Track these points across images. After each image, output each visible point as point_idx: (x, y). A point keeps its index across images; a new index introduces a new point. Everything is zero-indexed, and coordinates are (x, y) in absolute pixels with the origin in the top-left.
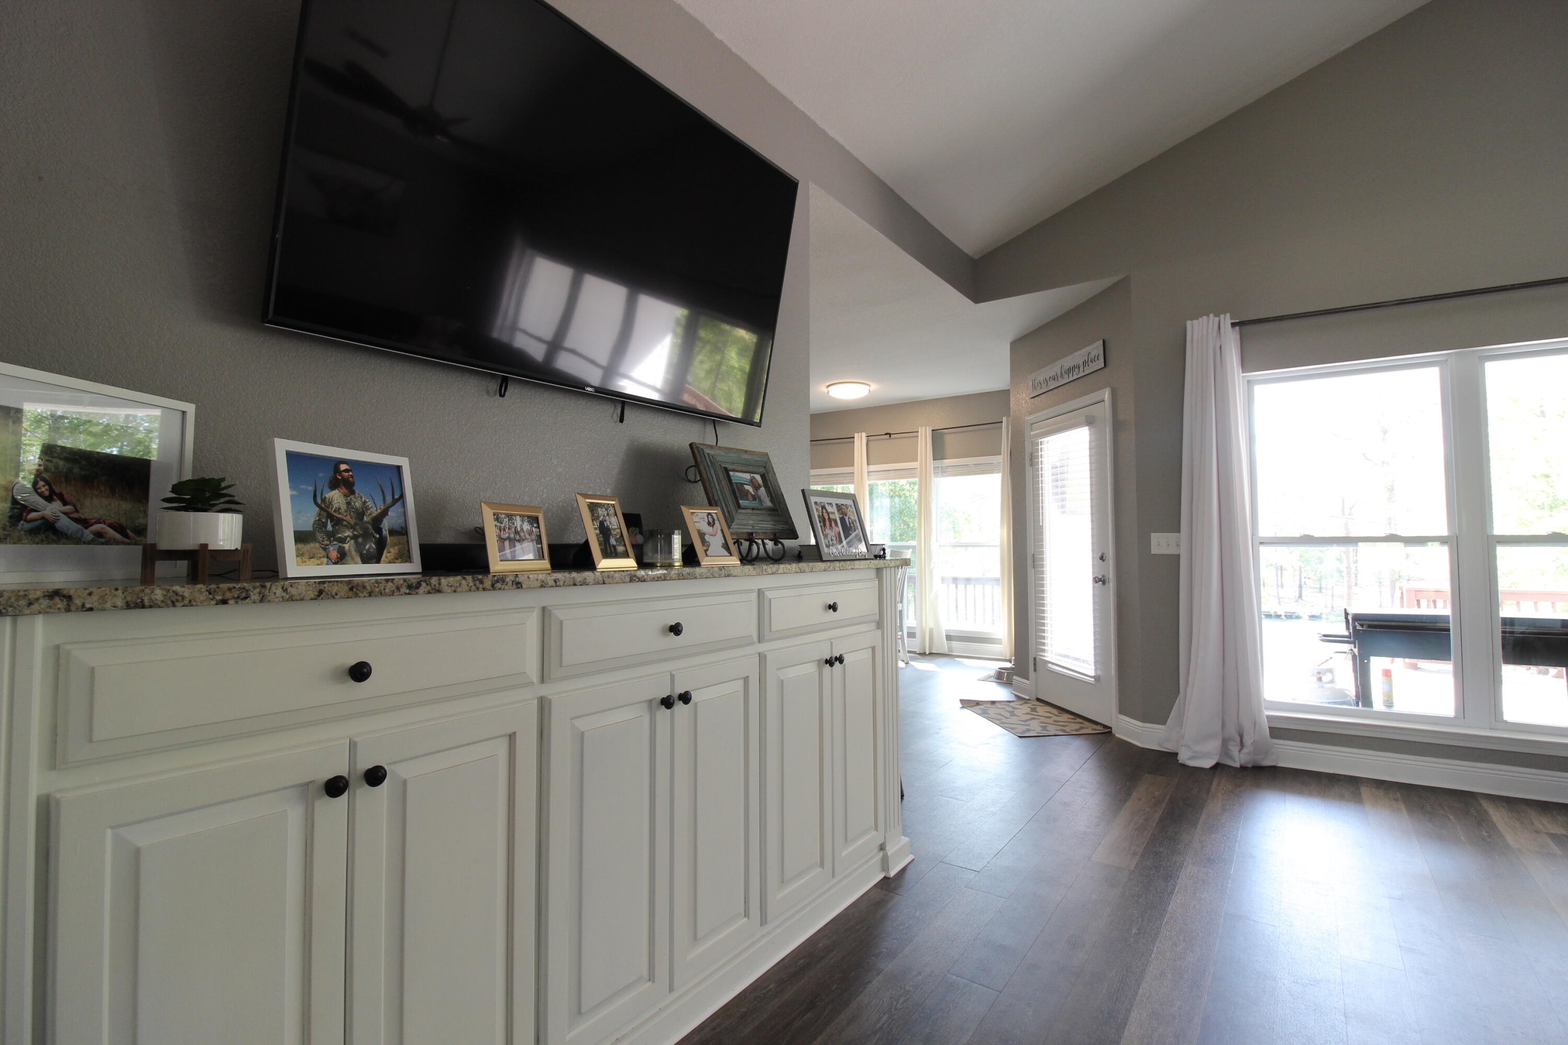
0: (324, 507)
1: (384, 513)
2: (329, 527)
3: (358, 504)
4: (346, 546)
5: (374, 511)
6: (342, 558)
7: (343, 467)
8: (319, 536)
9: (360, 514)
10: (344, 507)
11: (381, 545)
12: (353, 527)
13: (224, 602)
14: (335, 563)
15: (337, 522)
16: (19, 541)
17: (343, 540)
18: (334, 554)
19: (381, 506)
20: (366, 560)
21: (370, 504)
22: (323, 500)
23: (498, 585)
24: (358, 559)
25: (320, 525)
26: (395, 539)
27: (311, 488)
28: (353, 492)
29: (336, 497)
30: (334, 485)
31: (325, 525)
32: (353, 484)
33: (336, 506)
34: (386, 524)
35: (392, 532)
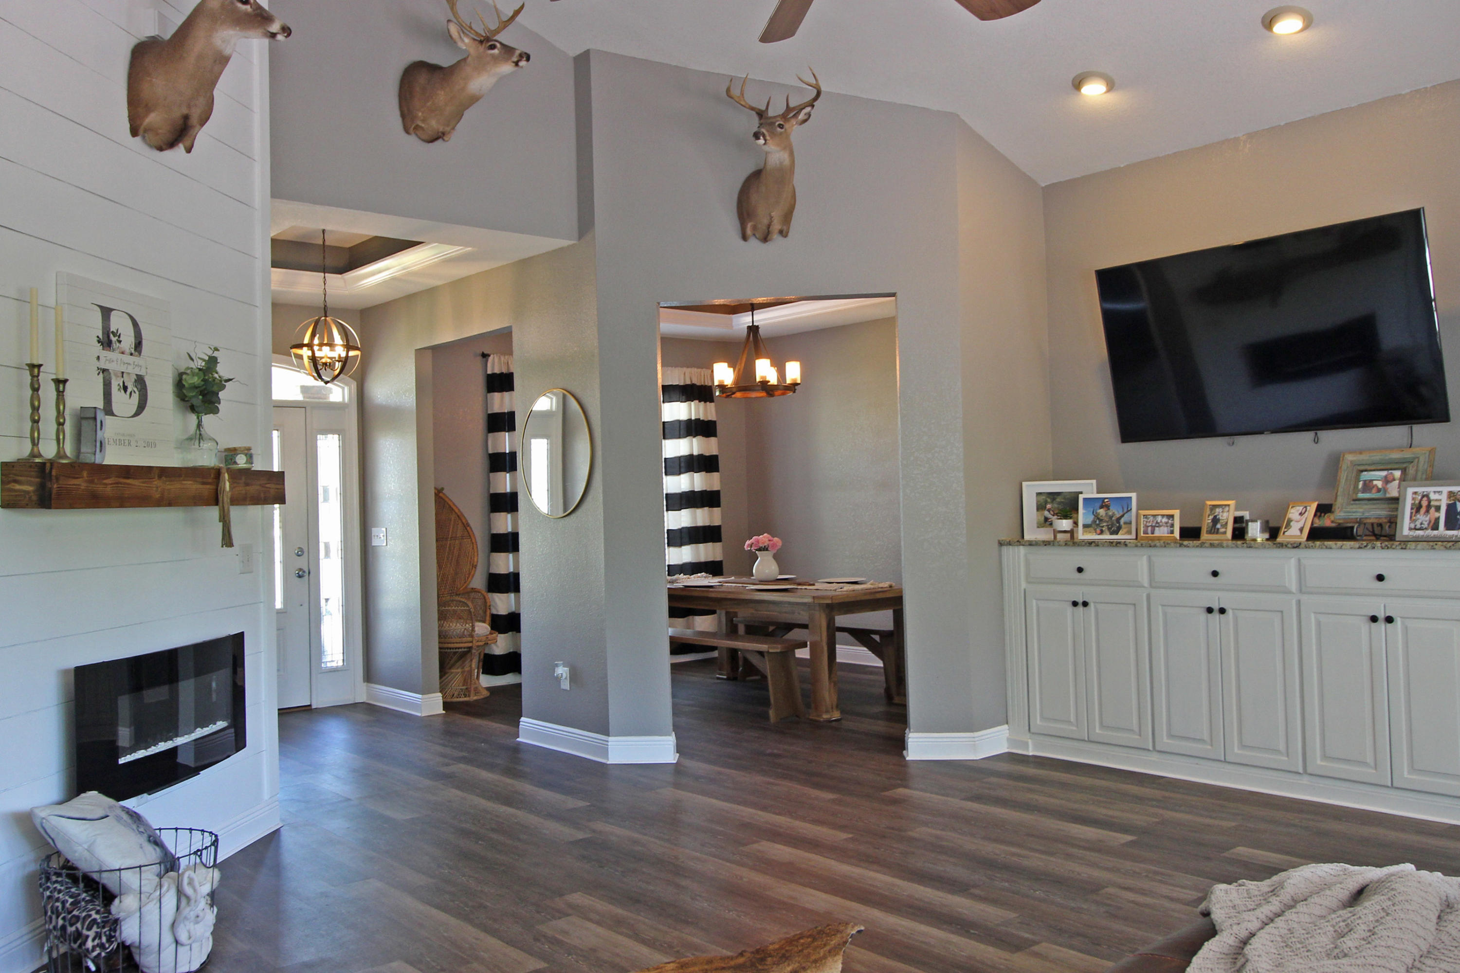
0: (1097, 516)
1: (1123, 516)
2: (1098, 522)
3: (1110, 514)
4: (1104, 529)
5: (1118, 516)
6: (1102, 532)
7: (1106, 500)
8: (1093, 525)
9: (1111, 517)
10: (1104, 515)
11: (1119, 528)
12: (1107, 522)
13: (1045, 545)
14: (1099, 534)
15: (1101, 520)
16: (1046, 527)
17: (1103, 527)
18: (1098, 531)
19: (1121, 513)
20: (1111, 534)
21: (1116, 513)
22: (1096, 513)
23: (1118, 545)
24: (1108, 533)
25: (1094, 522)
26: (1126, 526)
27: (1092, 509)
28: (1109, 509)
29: (1102, 512)
30: (1101, 507)
31: (1096, 522)
32: (1109, 506)
33: (1101, 515)
34: (1122, 521)
35: (1125, 523)
